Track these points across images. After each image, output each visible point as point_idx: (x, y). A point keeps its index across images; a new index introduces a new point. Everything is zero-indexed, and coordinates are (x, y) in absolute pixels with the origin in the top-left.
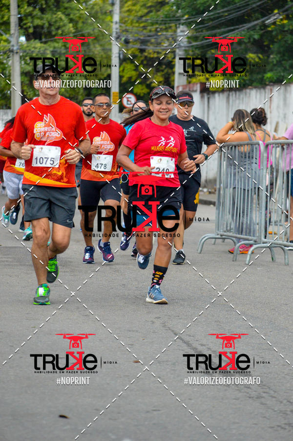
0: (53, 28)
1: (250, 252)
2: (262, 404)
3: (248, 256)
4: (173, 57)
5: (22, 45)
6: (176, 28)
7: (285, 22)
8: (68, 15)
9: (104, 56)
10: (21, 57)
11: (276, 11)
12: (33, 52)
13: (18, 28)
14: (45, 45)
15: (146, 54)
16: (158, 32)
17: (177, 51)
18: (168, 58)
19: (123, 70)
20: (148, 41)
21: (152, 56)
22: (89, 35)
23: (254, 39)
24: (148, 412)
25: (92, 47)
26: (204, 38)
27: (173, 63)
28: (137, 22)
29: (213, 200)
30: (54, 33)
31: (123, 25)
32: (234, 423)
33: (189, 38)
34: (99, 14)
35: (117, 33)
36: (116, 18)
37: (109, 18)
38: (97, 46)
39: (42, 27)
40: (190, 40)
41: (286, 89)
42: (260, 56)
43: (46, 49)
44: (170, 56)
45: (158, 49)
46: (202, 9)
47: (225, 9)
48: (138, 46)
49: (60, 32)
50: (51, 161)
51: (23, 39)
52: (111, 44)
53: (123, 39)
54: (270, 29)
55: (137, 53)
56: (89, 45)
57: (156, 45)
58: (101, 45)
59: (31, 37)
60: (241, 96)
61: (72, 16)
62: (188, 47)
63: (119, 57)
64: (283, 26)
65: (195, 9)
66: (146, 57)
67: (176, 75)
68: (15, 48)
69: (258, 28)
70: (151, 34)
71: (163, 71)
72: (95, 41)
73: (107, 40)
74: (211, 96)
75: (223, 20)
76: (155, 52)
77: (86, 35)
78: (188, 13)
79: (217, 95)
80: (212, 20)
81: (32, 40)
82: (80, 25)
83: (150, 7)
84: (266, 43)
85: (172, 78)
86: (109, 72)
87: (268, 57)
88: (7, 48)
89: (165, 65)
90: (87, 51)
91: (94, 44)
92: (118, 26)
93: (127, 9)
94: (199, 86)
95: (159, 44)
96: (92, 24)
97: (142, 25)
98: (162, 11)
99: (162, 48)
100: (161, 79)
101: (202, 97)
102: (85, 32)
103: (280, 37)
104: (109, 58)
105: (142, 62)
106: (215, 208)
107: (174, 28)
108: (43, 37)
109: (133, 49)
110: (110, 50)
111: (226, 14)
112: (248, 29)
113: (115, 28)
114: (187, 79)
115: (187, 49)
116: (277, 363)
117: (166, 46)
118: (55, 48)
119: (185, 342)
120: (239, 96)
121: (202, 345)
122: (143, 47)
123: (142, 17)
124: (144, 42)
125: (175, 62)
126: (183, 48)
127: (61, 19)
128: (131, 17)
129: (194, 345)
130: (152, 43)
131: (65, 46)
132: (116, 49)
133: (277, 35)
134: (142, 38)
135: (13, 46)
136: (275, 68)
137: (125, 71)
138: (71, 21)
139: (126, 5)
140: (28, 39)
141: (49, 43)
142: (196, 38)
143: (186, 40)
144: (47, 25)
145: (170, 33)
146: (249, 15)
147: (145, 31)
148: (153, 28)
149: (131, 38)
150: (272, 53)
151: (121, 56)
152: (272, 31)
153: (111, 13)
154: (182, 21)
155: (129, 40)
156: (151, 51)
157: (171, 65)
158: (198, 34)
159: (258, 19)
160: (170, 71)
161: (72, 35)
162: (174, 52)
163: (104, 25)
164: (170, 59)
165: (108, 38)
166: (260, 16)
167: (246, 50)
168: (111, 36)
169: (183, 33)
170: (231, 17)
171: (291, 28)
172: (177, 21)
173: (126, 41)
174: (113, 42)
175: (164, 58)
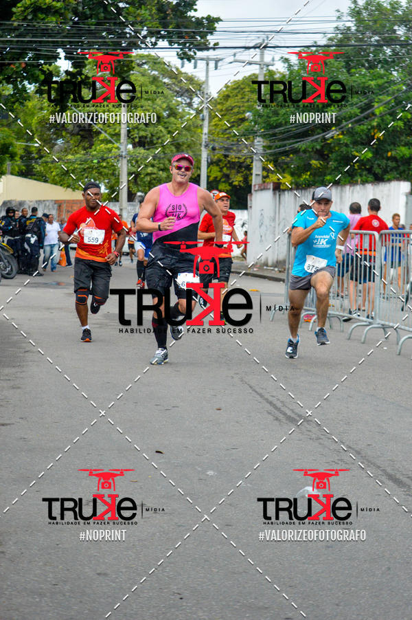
0: (154, 138)
1: (312, 321)
2: (320, 444)
3: (311, 325)
4: (251, 161)
5: (129, 151)
6: (254, 139)
7: (341, 137)
8: (167, 128)
10: (128, 161)
11: (333, 128)
12: (138, 156)
13: (126, 138)
14: (148, 152)
15: (229, 159)
16: (239, 141)
17: (254, 157)
19: (210, 171)
20: (231, 149)
21: (234, 160)
22: (184, 143)
23: (317, 149)
24: (228, 450)
26: (276, 147)
27: (251, 166)
28: (222, 133)
29: (282, 278)
30: (155, 142)
31: (211, 136)
32: (298, 459)
33: (264, 147)
34: (192, 128)
35: (206, 142)
36: (206, 130)
37: (200, 130)
39: (146, 137)
40: (265, 149)
41: (342, 190)
42: (321, 162)
43: (148, 154)
44: (248, 161)
45: (239, 155)
46: (274, 124)
48: (223, 152)
49: (160, 141)
51: (130, 146)
52: (201, 150)
53: (211, 146)
54: (328, 142)
55: (222, 158)
57: (237, 152)
58: (193, 152)
59: (137, 145)
60: (306, 194)
61: (170, 129)
62: (263, 153)
63: (207, 161)
64: (340, 140)
65: (269, 124)
66: (229, 161)
67: (254, 176)
68: (124, 154)
69: (319, 140)
70: (233, 143)
71: (242, 172)
72: (188, 148)
73: (198, 148)
74: (282, 193)
75: (291, 134)
76: (236, 157)
78: (263, 127)
79: (286, 192)
80: (284, 133)
81: (138, 148)
83: (233, 122)
84: (326, 153)
85: (250, 179)
86: (199, 173)
87: (328, 164)
88: (117, 154)
89: (245, 168)
91: (187, 150)
92: (206, 136)
93: (214, 124)
94: (272, 184)
95: (239, 151)
96: (185, 135)
97: (226, 136)
98: (242, 125)
99: (243, 154)
100: (241, 179)
101: (274, 194)
102: (180, 141)
103: (337, 148)
104: (199, 162)
105: (226, 165)
106: (284, 284)
107: (252, 139)
108: (146, 145)
109: (218, 155)
110: (200, 155)
111: (294, 129)
112: (312, 141)
113: (204, 138)
114: (262, 179)
116: (333, 411)
117: (245, 153)
119: (258, 394)
120: (305, 193)
121: (273, 396)
122: (227, 153)
123: (226, 130)
124: (227, 149)
127: (161, 131)
128: (218, 130)
129: (266, 397)
130: (234, 151)
131: (163, 152)
132: (204, 155)
133: (334, 147)
134: (226, 146)
135: (122, 152)
136: (333, 172)
137: (212, 172)
138: (169, 132)
139: (214, 120)
140: (134, 147)
141: (151, 150)
142: (270, 147)
143: (262, 148)
144: (150, 135)
146: (312, 131)
147: (228, 141)
148: (235, 139)
149: (217, 146)
150: (331, 161)
151: (209, 160)
152: (330, 144)
153: (201, 126)
154: (258, 134)
155: (215, 147)
156: (233, 157)
157: (249, 168)
158: (271, 144)
159: (319, 134)
160: (249, 173)
162: (252, 158)
163: (195, 136)
164: (249, 163)
165: (199, 146)
166: (321, 132)
167: (311, 158)
168: (201, 145)
169: (259, 144)
170: (298, 131)
171: (345, 141)
172: (254, 133)
173: (214, 149)
174: (203, 148)
175: (243, 163)
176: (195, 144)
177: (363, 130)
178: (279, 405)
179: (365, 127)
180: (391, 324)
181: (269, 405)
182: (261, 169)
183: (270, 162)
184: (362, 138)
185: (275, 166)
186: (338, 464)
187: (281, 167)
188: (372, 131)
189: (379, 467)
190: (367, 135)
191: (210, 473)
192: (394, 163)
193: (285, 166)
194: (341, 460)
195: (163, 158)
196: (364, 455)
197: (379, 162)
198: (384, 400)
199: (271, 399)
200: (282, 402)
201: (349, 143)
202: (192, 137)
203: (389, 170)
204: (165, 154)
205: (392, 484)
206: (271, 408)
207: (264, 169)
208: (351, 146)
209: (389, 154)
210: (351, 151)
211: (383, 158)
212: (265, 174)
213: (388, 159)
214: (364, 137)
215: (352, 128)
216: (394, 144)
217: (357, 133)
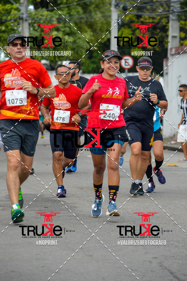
4: (167, 21)
5: (31, 13)
9: (104, 22)
10: (30, 24)
12: (40, 19)
14: (51, 13)
15: (142, 20)
17: (171, 16)
18: (162, 22)
20: (144, 8)
21: (147, 21)
22: (91, 3)
25: (93, 14)
27: (167, 27)
30: (59, 2)
35: (116, 1)
38: (98, 13)
40: (183, 6)
43: (52, 17)
44: (164, 21)
45: (153, 15)
48: (135, 12)
50: (20, 101)
51: (31, 7)
52: (110, 11)
53: (122, 6)
55: (134, 19)
56: (90, 12)
57: (151, 11)
58: (102, 12)
59: (39, 5)
62: (180, 12)
63: (118, 23)
67: (170, 38)
68: (24, 16)
70: (147, 1)
72: (96, 9)
73: (107, 7)
76: (150, 18)
77: (88, 3)
81: (40, 9)
86: (109, 36)
88: (17, 16)
89: (160, 29)
90: (89, 18)
91: (95, 11)
95: (154, 10)
99: (158, 13)
104: (109, 24)
108: (49, 5)
109: (130, 16)
110: (110, 16)
114: (180, 42)
115: (180, 14)
117: (161, 12)
118: (60, 15)
122: (140, 13)
124: (140, 9)
125: (168, 26)
126: (177, 14)
130: (147, 10)
131: (69, 14)
132: (115, 16)
134: (138, 5)
135: (23, 14)
140: (36, 8)
141: (55, 11)
143: (179, 6)
149: (129, 5)
151: (120, 22)
155: (127, 7)
156: (147, 17)
157: (165, 29)
160: (164, 34)
161: (75, 3)
162: (168, 18)
165: (108, 6)
168: (110, 4)
173: (125, 9)
174: (113, 8)
175: (158, 23)
176: (104, 3)
182: (178, 30)
212: (183, 35)
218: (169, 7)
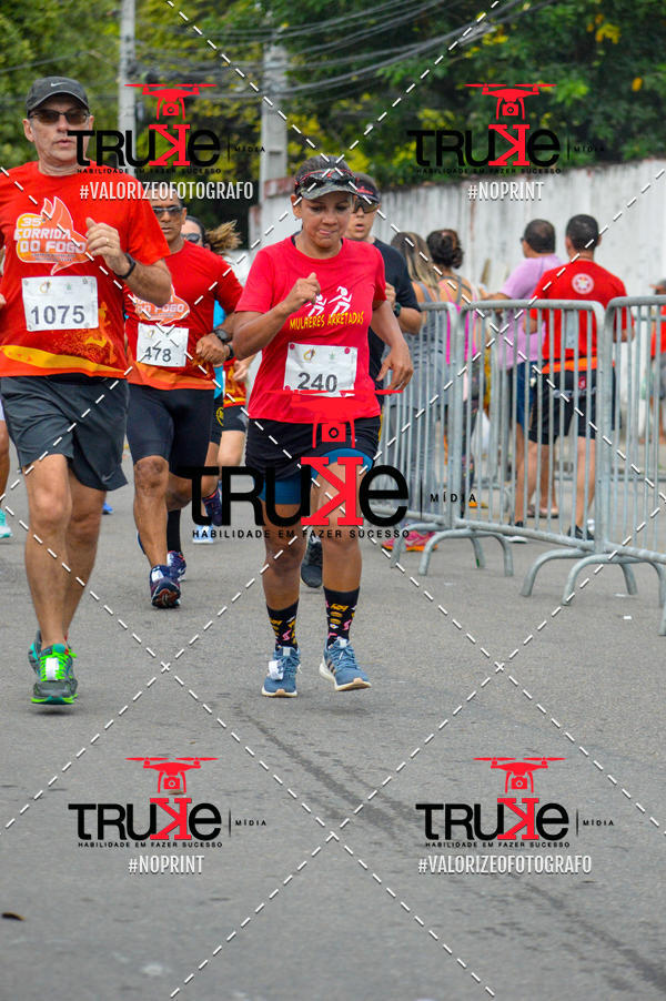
3: (425, 557)
4: (255, 115)
6: (263, 52)
7: (502, 39)
8: (20, 21)
9: (104, 112)
11: (482, 16)
15: (196, 109)
17: (265, 101)
18: (245, 117)
20: (202, 80)
21: (209, 113)
22: (68, 64)
23: (434, 78)
24: (202, 903)
26: (325, 74)
27: (257, 130)
28: (175, 37)
31: (144, 45)
32: (393, 924)
33: (290, 73)
34: (90, 20)
35: (129, 62)
36: (128, 27)
37: (111, 29)
40: (293, 79)
42: (449, 114)
44: (249, 114)
45: (223, 98)
46: (318, 9)
47: (370, 11)
49: (1, 58)
50: (75, 313)
52: (116, 86)
53: (144, 74)
54: (468, 55)
57: (217, 90)
58: (95, 89)
60: (408, 204)
61: (27, 24)
62: (288, 93)
63: (136, 114)
64: (498, 48)
65: (302, 9)
66: (196, 116)
67: (264, 156)
69: (442, 53)
70: (206, 64)
73: (107, 77)
75: (364, 35)
76: (215, 105)
77: (60, 65)
78: (288, 18)
80: (343, 34)
82: (47, 43)
84: (460, 87)
85: (255, 163)
87: (466, 117)
89: (239, 132)
92: (131, 46)
93: (151, 8)
95: (224, 87)
96: (73, 43)
97: (186, 44)
98: (229, 12)
99: (233, 95)
102: (59, 58)
103: (490, 73)
104: (113, 117)
107: (256, 51)
110: (116, 99)
111: (372, 21)
112: (422, 54)
113: (125, 50)
114: (288, 166)
115: (287, 97)
117: (239, 93)
119: (284, 749)
120: (403, 202)
121: (322, 754)
123: (185, 25)
124: (190, 82)
125: (260, 127)
126: (280, 97)
128: (162, 28)
129: (304, 755)
131: (13, 90)
132: (127, 98)
133: (484, 69)
134: (186, 72)
138: (26, 33)
142: (305, 75)
143: (285, 78)
145: (248, 62)
146: (423, 24)
147: (192, 59)
148: (211, 53)
149: (161, 72)
150: (474, 109)
151: (141, 114)
152: (472, 61)
153: (116, 17)
154: (275, 37)
155: (157, 76)
156: (207, 102)
157: (251, 134)
158: (310, 66)
159: (441, 33)
161: (28, 66)
162: (258, 105)
163: (101, 45)
164: (250, 121)
165: (110, 74)
166: (446, 26)
167: (417, 102)
168: (116, 69)
169: (277, 63)
170: (384, 26)
171: (515, 52)
172: (265, 34)
173: (152, 80)
174: (122, 80)
175: (236, 118)
176: (98, 67)
177: (562, 19)
178: (340, 776)
179: (570, 9)
180: (642, 552)
181: (312, 776)
182: (283, 135)
183: (309, 117)
184: (559, 42)
185: (323, 127)
186: (503, 935)
187: (338, 132)
188: (589, 19)
189: (617, 944)
190: (575, 34)
191: (153, 969)
192: (650, 108)
193: (350, 128)
194: (513, 925)
195: (13, 107)
196: (573, 911)
197: (608, 109)
198: (626, 758)
199: (317, 761)
200: (348, 769)
201: (523, 57)
202: (91, 47)
203: (634, 128)
204: (16, 95)
205: (653, 989)
206: (319, 786)
207: (292, 136)
208: (530, 65)
209: (637, 84)
210: (531, 81)
211: (620, 96)
212: (296, 149)
213: (634, 97)
214: (566, 38)
215: (533, 13)
216: (650, 55)
217: (546, 27)
218: (260, 80)
